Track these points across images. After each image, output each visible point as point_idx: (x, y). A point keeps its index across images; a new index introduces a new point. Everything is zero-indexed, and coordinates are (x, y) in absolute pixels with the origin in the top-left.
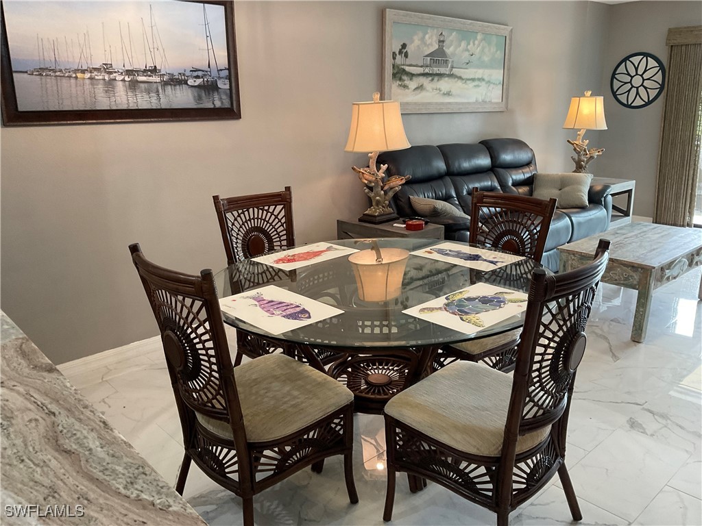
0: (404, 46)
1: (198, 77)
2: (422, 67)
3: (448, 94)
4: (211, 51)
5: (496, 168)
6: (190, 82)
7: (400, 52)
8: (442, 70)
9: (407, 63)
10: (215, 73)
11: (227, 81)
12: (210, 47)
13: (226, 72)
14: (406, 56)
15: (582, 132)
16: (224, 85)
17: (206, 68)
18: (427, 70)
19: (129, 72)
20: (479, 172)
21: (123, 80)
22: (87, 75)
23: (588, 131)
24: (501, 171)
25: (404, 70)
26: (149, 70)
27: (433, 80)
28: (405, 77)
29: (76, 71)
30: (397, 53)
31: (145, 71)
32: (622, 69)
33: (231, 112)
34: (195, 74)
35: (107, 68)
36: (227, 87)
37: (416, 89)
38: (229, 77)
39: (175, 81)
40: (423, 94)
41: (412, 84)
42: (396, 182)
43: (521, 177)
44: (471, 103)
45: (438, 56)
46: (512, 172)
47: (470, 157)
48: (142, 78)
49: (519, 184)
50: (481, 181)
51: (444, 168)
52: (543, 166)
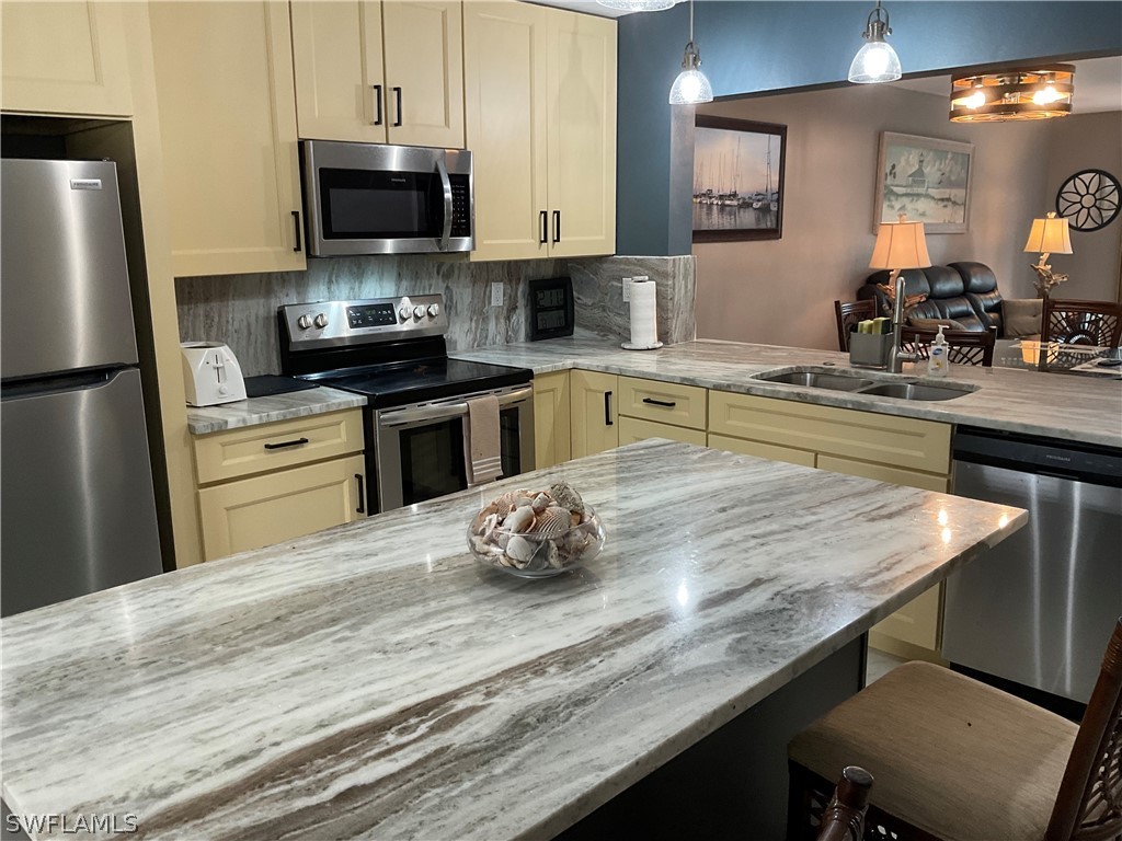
0: (894, 167)
1: (759, 200)
2: (905, 187)
5: (967, 292)
6: (755, 205)
7: (891, 173)
8: (921, 190)
9: (896, 183)
10: (769, 197)
11: (776, 204)
12: (768, 173)
13: (777, 196)
14: (895, 176)
15: (1045, 257)
16: (774, 208)
17: (765, 192)
18: (909, 191)
19: (721, 197)
20: (953, 296)
21: (717, 204)
22: (699, 200)
23: (1051, 254)
24: (974, 295)
26: (732, 195)
28: (892, 198)
29: (693, 196)
30: (888, 174)
31: (730, 195)
32: (1069, 187)
33: (774, 233)
34: (758, 198)
35: (709, 194)
36: (776, 209)
38: (778, 200)
39: (746, 205)
42: (918, 299)
43: (990, 303)
44: (940, 224)
45: (918, 177)
46: (982, 296)
47: (948, 279)
48: (728, 202)
49: (989, 309)
50: (958, 305)
51: (929, 289)
52: (1005, 292)
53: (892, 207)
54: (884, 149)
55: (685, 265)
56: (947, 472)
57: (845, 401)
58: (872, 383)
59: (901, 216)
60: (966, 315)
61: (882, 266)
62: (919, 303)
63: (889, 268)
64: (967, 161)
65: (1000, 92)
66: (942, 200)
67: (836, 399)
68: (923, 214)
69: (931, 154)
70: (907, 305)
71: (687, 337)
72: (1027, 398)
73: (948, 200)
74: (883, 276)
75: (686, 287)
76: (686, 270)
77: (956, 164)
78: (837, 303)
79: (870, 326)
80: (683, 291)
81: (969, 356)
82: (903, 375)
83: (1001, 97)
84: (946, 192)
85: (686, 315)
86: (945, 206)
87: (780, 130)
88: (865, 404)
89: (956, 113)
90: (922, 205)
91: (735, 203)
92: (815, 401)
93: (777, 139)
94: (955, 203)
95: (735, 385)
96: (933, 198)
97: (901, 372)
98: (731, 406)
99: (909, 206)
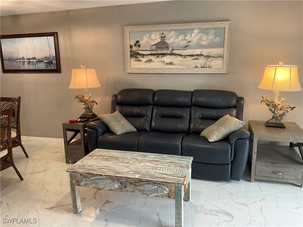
0: (138, 42)
1: (46, 60)
2: (150, 51)
3: (171, 64)
4: (50, 51)
6: (44, 61)
7: (135, 45)
9: (140, 50)
10: (52, 58)
11: (55, 61)
12: (50, 50)
13: (55, 58)
14: (139, 46)
17: (49, 57)
18: (154, 52)
19: (28, 59)
21: (27, 61)
22: (19, 60)
25: (138, 53)
26: (33, 58)
27: (158, 57)
28: (139, 56)
29: (16, 59)
30: (133, 45)
31: (32, 58)
34: (46, 59)
35: (23, 58)
36: (55, 62)
37: (146, 61)
39: (40, 61)
40: (152, 64)
41: (144, 59)
48: (31, 61)
50: (174, 111)
53: (140, 61)
54: (127, 34)
86: (195, 59)
90: (168, 59)
94: (207, 56)
96: (180, 55)
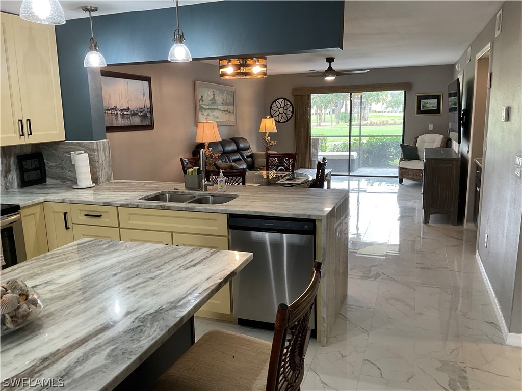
0: (202, 97)
1: (141, 112)
2: (208, 105)
4: (145, 101)
5: (239, 150)
6: (139, 114)
7: (201, 99)
8: (215, 107)
9: (204, 104)
10: (146, 110)
12: (145, 99)
13: (150, 110)
14: (203, 101)
15: (267, 134)
16: (149, 115)
17: (144, 108)
18: (210, 107)
19: (122, 110)
20: (233, 152)
21: (120, 114)
22: (110, 112)
23: (269, 133)
24: (241, 151)
25: (203, 107)
27: (212, 111)
28: (203, 110)
29: (107, 110)
31: (126, 109)
32: (274, 105)
33: (150, 127)
34: (141, 110)
35: (115, 109)
37: (207, 115)
38: (150, 112)
39: (135, 114)
40: (209, 117)
41: (206, 113)
42: (217, 155)
43: (248, 154)
44: (224, 121)
45: (213, 101)
46: (244, 152)
47: (230, 145)
48: (125, 113)
49: (248, 157)
50: (235, 156)
51: (222, 150)
52: (254, 149)
53: (203, 114)
54: (197, 89)
55: (103, 145)
56: (227, 235)
57: (182, 208)
58: (195, 197)
59: (206, 119)
60: (239, 160)
61: (201, 141)
62: (218, 156)
63: (204, 142)
64: (233, 94)
65: (239, 66)
66: (224, 111)
67: (178, 207)
68: (217, 117)
69: (218, 91)
70: (213, 157)
71: (108, 180)
72: (257, 199)
73: (227, 111)
74: (202, 145)
75: (105, 155)
76: (104, 147)
77: (229, 95)
78: (181, 159)
79: (192, 171)
80: (104, 158)
81: (236, 180)
82: (208, 192)
83: (239, 69)
84: (226, 108)
85: (106, 169)
86: (226, 114)
87: (148, 79)
88: (190, 208)
89: (223, 75)
90: (216, 113)
91: (129, 113)
92: (169, 208)
93: (146, 83)
94: (230, 112)
95: (131, 204)
96: (221, 110)
97: (207, 191)
98: (130, 214)
99: (211, 114)
